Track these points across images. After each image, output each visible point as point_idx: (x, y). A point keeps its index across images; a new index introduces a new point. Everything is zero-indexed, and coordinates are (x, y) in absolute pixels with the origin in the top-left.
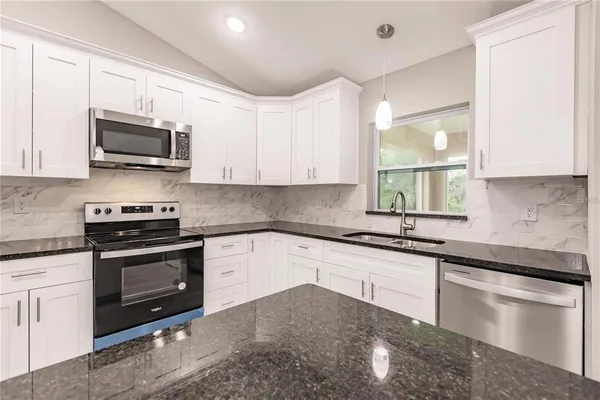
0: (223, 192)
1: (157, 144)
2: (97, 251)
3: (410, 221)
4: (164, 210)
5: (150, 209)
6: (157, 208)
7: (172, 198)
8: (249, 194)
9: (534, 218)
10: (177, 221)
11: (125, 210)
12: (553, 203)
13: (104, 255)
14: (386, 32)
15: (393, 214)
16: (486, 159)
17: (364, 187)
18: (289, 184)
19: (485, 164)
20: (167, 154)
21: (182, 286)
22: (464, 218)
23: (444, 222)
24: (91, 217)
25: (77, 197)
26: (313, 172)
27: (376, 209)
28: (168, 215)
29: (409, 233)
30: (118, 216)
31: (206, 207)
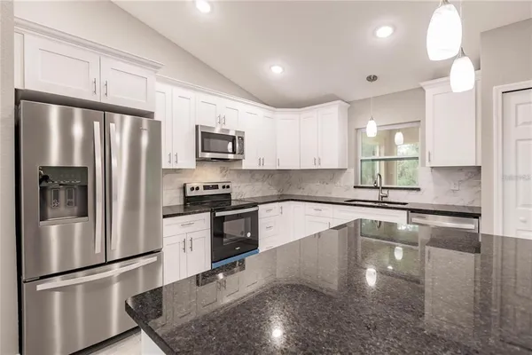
0: (253, 174)
2: (212, 212)
3: (385, 192)
4: (224, 187)
5: (217, 187)
6: (220, 186)
7: (225, 179)
8: (266, 176)
9: (457, 188)
10: (229, 195)
11: (206, 188)
12: (467, 180)
13: (218, 214)
14: (372, 79)
15: (376, 188)
16: (432, 157)
17: (352, 171)
18: (298, 168)
19: (432, 159)
21: (249, 235)
22: (418, 189)
23: (405, 192)
24: (189, 193)
25: (181, 181)
27: (360, 185)
28: (226, 191)
29: (384, 199)
30: (202, 192)
31: (243, 185)
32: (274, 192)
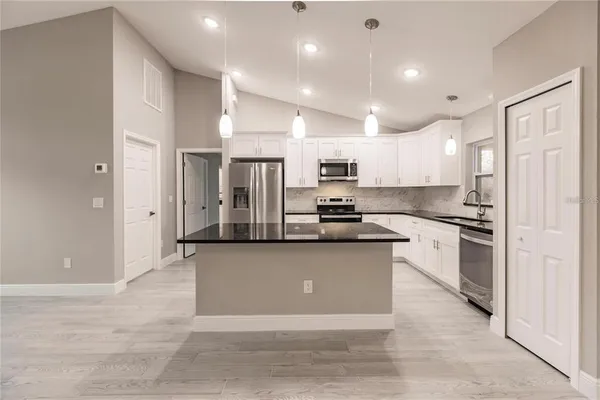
0: (380, 191)
1: (342, 170)
2: (320, 215)
4: (347, 200)
5: (341, 200)
6: (344, 199)
7: (351, 195)
8: (397, 192)
10: (353, 206)
11: (331, 200)
13: (323, 216)
14: (452, 98)
17: (464, 187)
20: (346, 175)
24: (320, 203)
25: (315, 195)
26: (428, 179)
28: (349, 203)
29: (481, 217)
30: (328, 203)
31: (369, 200)
32: (408, 207)
